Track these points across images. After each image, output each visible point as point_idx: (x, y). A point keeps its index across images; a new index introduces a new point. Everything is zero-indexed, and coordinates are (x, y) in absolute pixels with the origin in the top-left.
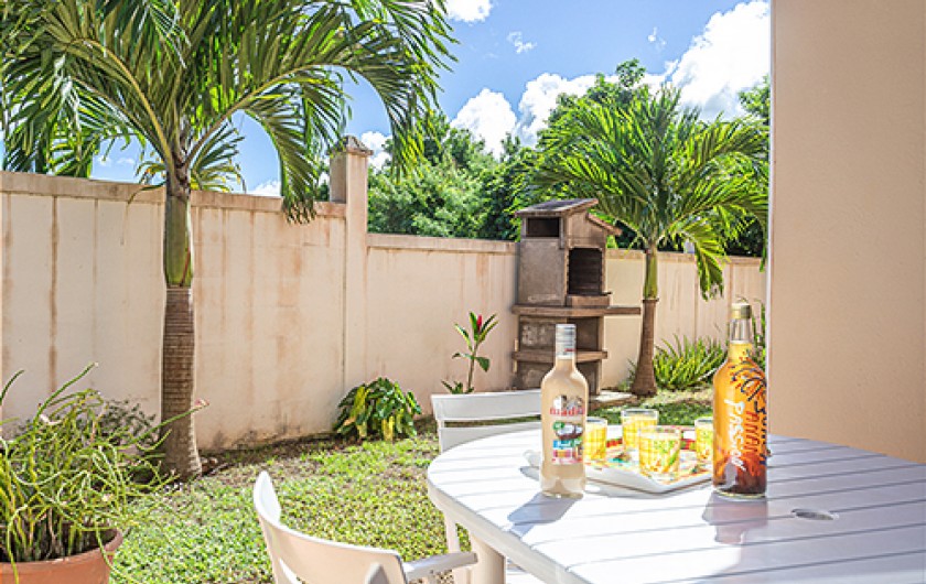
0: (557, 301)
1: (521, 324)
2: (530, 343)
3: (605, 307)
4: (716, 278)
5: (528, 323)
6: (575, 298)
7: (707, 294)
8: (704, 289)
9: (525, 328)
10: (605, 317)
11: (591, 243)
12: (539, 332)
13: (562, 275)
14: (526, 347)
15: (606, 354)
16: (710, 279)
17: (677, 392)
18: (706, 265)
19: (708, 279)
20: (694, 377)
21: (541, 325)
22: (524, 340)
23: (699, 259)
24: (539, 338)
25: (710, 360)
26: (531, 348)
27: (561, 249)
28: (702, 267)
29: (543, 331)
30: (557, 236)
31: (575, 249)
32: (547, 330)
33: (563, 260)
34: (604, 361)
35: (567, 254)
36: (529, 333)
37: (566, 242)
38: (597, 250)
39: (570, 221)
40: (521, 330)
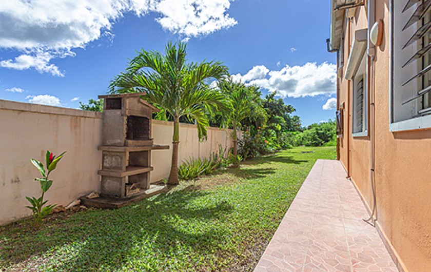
0: (120, 143)
1: (104, 155)
2: (108, 165)
3: (151, 146)
4: (205, 134)
5: (107, 155)
6: (130, 142)
7: (201, 140)
8: (200, 138)
9: (105, 157)
10: (152, 151)
11: (141, 114)
12: (112, 159)
13: (123, 129)
14: (106, 168)
15: (152, 168)
16: (202, 133)
17: (189, 181)
18: (201, 129)
19: (201, 134)
20: (196, 173)
21: (112, 156)
22: (105, 164)
23: (198, 126)
24: (112, 163)
25: (203, 165)
26: (108, 168)
27: (122, 115)
28: (199, 129)
29: (114, 159)
30: (120, 108)
31: (131, 116)
32: (116, 159)
33: (123, 121)
34: (151, 172)
35: (125, 118)
36: (107, 160)
37: (125, 112)
38: (146, 118)
39: (127, 101)
40: (103, 159)
